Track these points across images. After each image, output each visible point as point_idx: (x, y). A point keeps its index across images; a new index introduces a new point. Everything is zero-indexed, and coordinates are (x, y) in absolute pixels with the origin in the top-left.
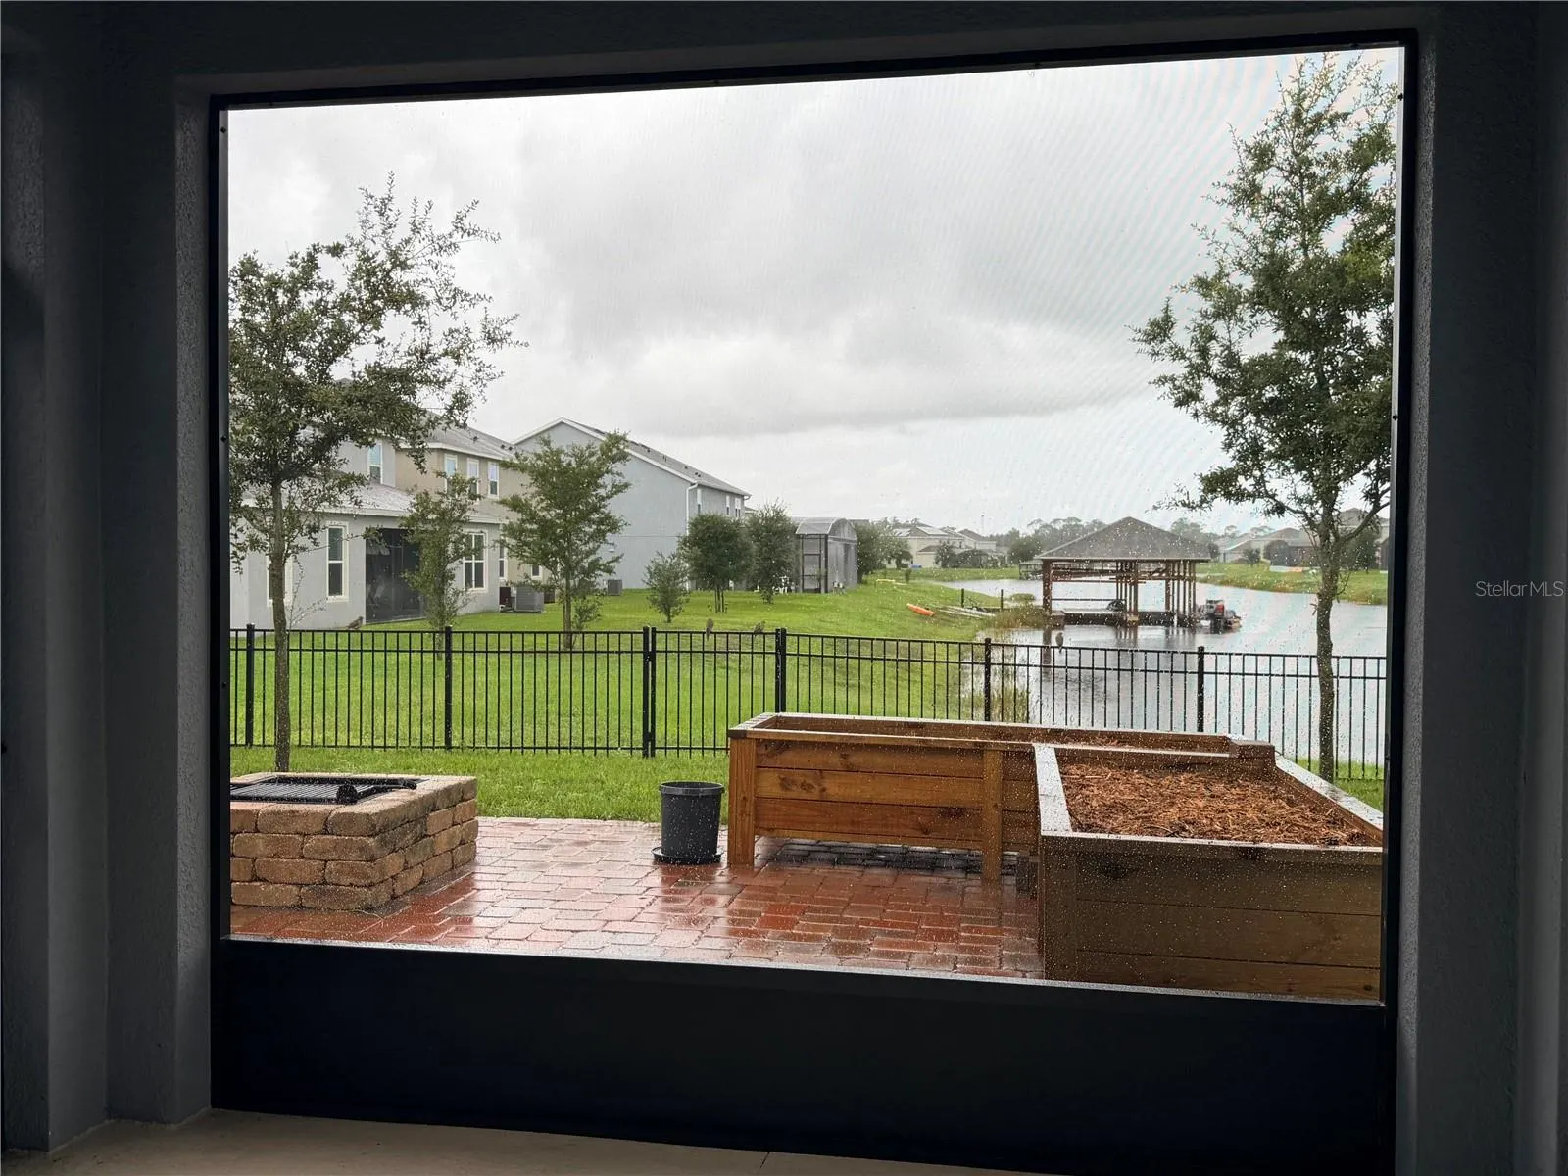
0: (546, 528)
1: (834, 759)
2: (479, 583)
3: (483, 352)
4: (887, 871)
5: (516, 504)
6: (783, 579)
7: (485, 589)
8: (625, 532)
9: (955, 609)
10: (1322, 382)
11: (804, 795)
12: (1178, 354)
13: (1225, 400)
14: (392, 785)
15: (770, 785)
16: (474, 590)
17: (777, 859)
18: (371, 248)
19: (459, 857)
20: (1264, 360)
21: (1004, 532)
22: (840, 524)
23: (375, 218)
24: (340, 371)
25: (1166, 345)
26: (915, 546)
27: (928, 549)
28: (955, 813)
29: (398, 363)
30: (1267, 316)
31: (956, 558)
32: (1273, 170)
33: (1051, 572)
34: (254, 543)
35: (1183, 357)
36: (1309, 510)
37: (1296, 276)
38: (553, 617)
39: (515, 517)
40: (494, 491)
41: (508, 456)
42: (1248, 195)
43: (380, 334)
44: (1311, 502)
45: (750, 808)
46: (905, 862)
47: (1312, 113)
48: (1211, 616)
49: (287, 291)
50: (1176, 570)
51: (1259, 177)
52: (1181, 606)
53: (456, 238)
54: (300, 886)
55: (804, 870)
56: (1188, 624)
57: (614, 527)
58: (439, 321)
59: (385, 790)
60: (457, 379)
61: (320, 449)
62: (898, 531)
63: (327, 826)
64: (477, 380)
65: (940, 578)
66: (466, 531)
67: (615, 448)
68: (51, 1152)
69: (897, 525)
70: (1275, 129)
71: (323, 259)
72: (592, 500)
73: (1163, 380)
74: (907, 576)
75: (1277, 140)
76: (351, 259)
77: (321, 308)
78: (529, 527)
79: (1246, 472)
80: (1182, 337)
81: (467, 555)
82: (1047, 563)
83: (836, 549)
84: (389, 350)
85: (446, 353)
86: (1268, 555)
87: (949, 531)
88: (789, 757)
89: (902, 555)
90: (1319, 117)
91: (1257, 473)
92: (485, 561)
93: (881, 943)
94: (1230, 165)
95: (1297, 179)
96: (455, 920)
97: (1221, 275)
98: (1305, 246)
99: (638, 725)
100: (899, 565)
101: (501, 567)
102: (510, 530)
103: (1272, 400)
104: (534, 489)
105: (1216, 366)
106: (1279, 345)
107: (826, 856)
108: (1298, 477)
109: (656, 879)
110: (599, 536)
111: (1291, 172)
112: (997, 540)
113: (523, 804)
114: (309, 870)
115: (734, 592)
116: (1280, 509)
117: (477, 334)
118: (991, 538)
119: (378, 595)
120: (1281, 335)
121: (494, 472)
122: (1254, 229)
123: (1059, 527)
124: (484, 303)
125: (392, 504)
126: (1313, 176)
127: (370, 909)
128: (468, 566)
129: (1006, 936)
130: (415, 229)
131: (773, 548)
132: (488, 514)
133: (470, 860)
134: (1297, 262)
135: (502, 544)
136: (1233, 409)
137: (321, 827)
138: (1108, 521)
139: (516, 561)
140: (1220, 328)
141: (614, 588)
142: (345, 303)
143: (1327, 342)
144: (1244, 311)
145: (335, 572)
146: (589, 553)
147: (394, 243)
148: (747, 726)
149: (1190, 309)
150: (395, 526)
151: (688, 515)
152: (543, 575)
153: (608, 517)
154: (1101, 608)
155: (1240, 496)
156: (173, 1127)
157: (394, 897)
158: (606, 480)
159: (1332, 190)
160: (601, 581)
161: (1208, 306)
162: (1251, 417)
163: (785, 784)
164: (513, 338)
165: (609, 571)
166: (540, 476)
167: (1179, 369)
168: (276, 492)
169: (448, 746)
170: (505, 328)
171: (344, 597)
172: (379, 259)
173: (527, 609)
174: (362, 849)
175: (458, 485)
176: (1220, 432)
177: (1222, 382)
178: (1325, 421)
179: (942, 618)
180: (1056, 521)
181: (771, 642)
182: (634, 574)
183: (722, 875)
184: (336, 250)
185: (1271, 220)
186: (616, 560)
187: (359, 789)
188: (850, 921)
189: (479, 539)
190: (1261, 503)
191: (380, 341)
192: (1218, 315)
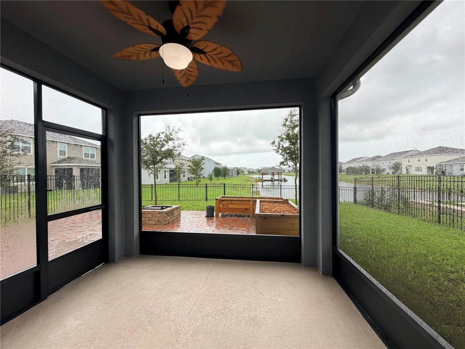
0: (194, 169)
1: (230, 202)
2: (185, 177)
3: (182, 146)
4: (238, 217)
5: (189, 166)
6: (227, 176)
7: (186, 178)
8: (204, 170)
9: (250, 179)
10: (295, 150)
11: (226, 207)
12: (276, 146)
13: (282, 152)
14: (169, 207)
15: (221, 206)
16: (184, 178)
17: (223, 216)
18: (167, 133)
19: (178, 217)
20: (287, 147)
21: (257, 169)
22: (234, 168)
23: (167, 129)
24: (163, 149)
25: (274, 145)
26: (245, 171)
27: (247, 171)
28: (246, 209)
29: (171, 148)
30: (287, 141)
31: (251, 172)
32: (288, 122)
33: (263, 174)
34: (152, 173)
35: (277, 146)
36: (294, 167)
37: (291, 136)
38: (195, 182)
39: (189, 168)
40: (187, 164)
41: (189, 159)
42: (285, 125)
43: (168, 144)
44: (293, 166)
45: (218, 209)
46: (240, 216)
47: (293, 114)
48: (284, 180)
49: (156, 139)
50: (279, 174)
51: (286, 123)
52: (280, 178)
53: (179, 131)
54: (156, 221)
55: (226, 217)
56: (281, 181)
57: (203, 169)
58: (176, 143)
59: (167, 208)
60: (179, 150)
61: (160, 160)
62: (242, 169)
63: (159, 213)
64: (182, 150)
65: (248, 175)
66: (183, 170)
67: (203, 158)
68: (116, 262)
69: (242, 168)
70: (288, 116)
71: (161, 134)
72: (200, 165)
73: (274, 150)
74: (244, 175)
75: (288, 118)
76: (164, 134)
77: (161, 141)
78: (191, 169)
79: (285, 162)
80: (276, 144)
81: (183, 173)
82: (262, 173)
83: (234, 172)
84: (170, 146)
85: (177, 147)
86: (291, 171)
87: (249, 169)
88: (224, 202)
89: (243, 172)
90: (294, 115)
91: (287, 162)
92: (186, 174)
93: (235, 228)
94: (282, 121)
95: (291, 123)
96: (177, 226)
97: (281, 136)
98: (292, 132)
99: (205, 197)
100: (243, 173)
101: (188, 175)
102: (189, 170)
103: (288, 152)
104: (192, 164)
105: (281, 148)
106: (289, 145)
107: (229, 215)
108: (292, 162)
109: (206, 219)
110: (201, 170)
111: (290, 122)
112: (256, 170)
113: (188, 209)
114: (157, 219)
115: (220, 178)
116: (290, 167)
117: (182, 144)
118: (255, 169)
119: (171, 179)
120: (289, 144)
121: (187, 162)
122: (285, 130)
123: (264, 168)
124: (182, 140)
125: (173, 166)
126: (293, 123)
127: (165, 224)
128: (183, 175)
129: (252, 226)
130: (173, 130)
131: (225, 172)
132: (186, 168)
133: (180, 217)
134: (291, 134)
135: (188, 172)
136: (283, 154)
137: (158, 213)
138: (271, 167)
139: (190, 174)
140: (281, 143)
141: (204, 177)
142: (164, 140)
143: (295, 144)
144: (284, 140)
145: (165, 176)
146: (200, 172)
147: (170, 132)
148: (218, 198)
149: (277, 140)
150: (173, 169)
151: (214, 167)
152: (193, 176)
153: (202, 168)
154: (270, 179)
155: (285, 165)
156: (134, 257)
157: (169, 222)
158: (202, 163)
159: (296, 124)
160: (202, 176)
161: (280, 140)
162: (286, 154)
163: (223, 206)
164: (186, 144)
165: (202, 175)
166: (193, 162)
167: (276, 148)
168: (154, 166)
169: (179, 200)
170: (185, 143)
171: (166, 179)
172: (168, 134)
173: (192, 180)
174: (164, 216)
175: (181, 164)
176: (282, 156)
177: (282, 150)
178: (295, 155)
179: (249, 181)
180: (264, 167)
181: (223, 185)
182: (206, 176)
183: (215, 218)
184: (163, 133)
185: (288, 128)
186: (203, 174)
187: (164, 208)
188: (231, 225)
189: (185, 171)
190: (287, 166)
191: (168, 145)
192: (281, 141)
